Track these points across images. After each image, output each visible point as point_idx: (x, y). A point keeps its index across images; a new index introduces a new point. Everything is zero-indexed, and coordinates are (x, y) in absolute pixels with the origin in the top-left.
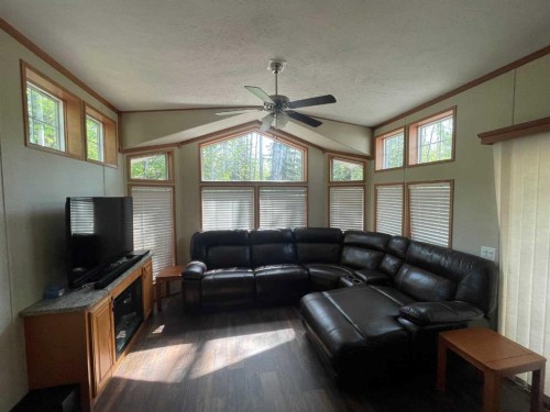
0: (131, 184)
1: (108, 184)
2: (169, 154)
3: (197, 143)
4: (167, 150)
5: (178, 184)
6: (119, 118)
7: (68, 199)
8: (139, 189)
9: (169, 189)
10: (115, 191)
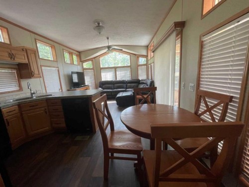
0: (84, 69)
1: (78, 69)
2: (92, 61)
3: (98, 57)
4: (91, 60)
5: (95, 69)
6: (79, 54)
7: (72, 72)
8: (86, 70)
9: (93, 70)
10: (80, 70)
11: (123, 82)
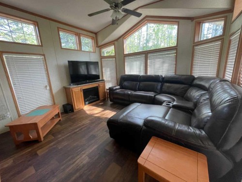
0: (102, 58)
1: (91, 57)
3: (122, 38)
4: (113, 43)
5: (117, 56)
6: (96, 35)
8: (105, 59)
9: (114, 59)
11: (156, 79)
